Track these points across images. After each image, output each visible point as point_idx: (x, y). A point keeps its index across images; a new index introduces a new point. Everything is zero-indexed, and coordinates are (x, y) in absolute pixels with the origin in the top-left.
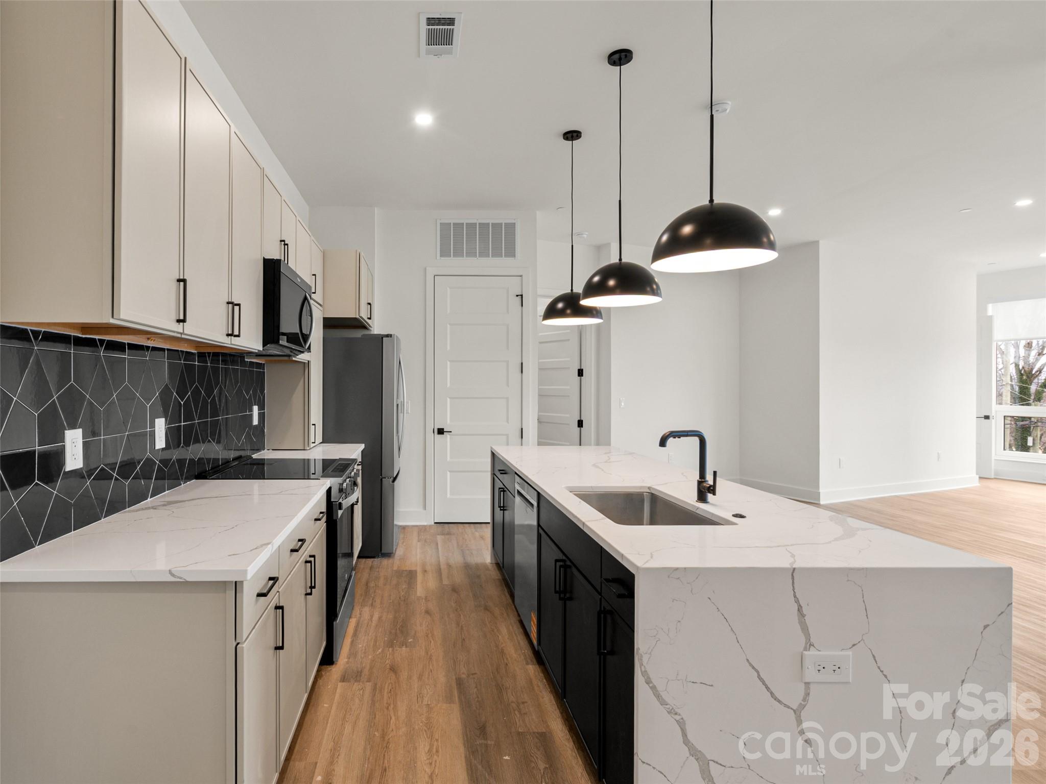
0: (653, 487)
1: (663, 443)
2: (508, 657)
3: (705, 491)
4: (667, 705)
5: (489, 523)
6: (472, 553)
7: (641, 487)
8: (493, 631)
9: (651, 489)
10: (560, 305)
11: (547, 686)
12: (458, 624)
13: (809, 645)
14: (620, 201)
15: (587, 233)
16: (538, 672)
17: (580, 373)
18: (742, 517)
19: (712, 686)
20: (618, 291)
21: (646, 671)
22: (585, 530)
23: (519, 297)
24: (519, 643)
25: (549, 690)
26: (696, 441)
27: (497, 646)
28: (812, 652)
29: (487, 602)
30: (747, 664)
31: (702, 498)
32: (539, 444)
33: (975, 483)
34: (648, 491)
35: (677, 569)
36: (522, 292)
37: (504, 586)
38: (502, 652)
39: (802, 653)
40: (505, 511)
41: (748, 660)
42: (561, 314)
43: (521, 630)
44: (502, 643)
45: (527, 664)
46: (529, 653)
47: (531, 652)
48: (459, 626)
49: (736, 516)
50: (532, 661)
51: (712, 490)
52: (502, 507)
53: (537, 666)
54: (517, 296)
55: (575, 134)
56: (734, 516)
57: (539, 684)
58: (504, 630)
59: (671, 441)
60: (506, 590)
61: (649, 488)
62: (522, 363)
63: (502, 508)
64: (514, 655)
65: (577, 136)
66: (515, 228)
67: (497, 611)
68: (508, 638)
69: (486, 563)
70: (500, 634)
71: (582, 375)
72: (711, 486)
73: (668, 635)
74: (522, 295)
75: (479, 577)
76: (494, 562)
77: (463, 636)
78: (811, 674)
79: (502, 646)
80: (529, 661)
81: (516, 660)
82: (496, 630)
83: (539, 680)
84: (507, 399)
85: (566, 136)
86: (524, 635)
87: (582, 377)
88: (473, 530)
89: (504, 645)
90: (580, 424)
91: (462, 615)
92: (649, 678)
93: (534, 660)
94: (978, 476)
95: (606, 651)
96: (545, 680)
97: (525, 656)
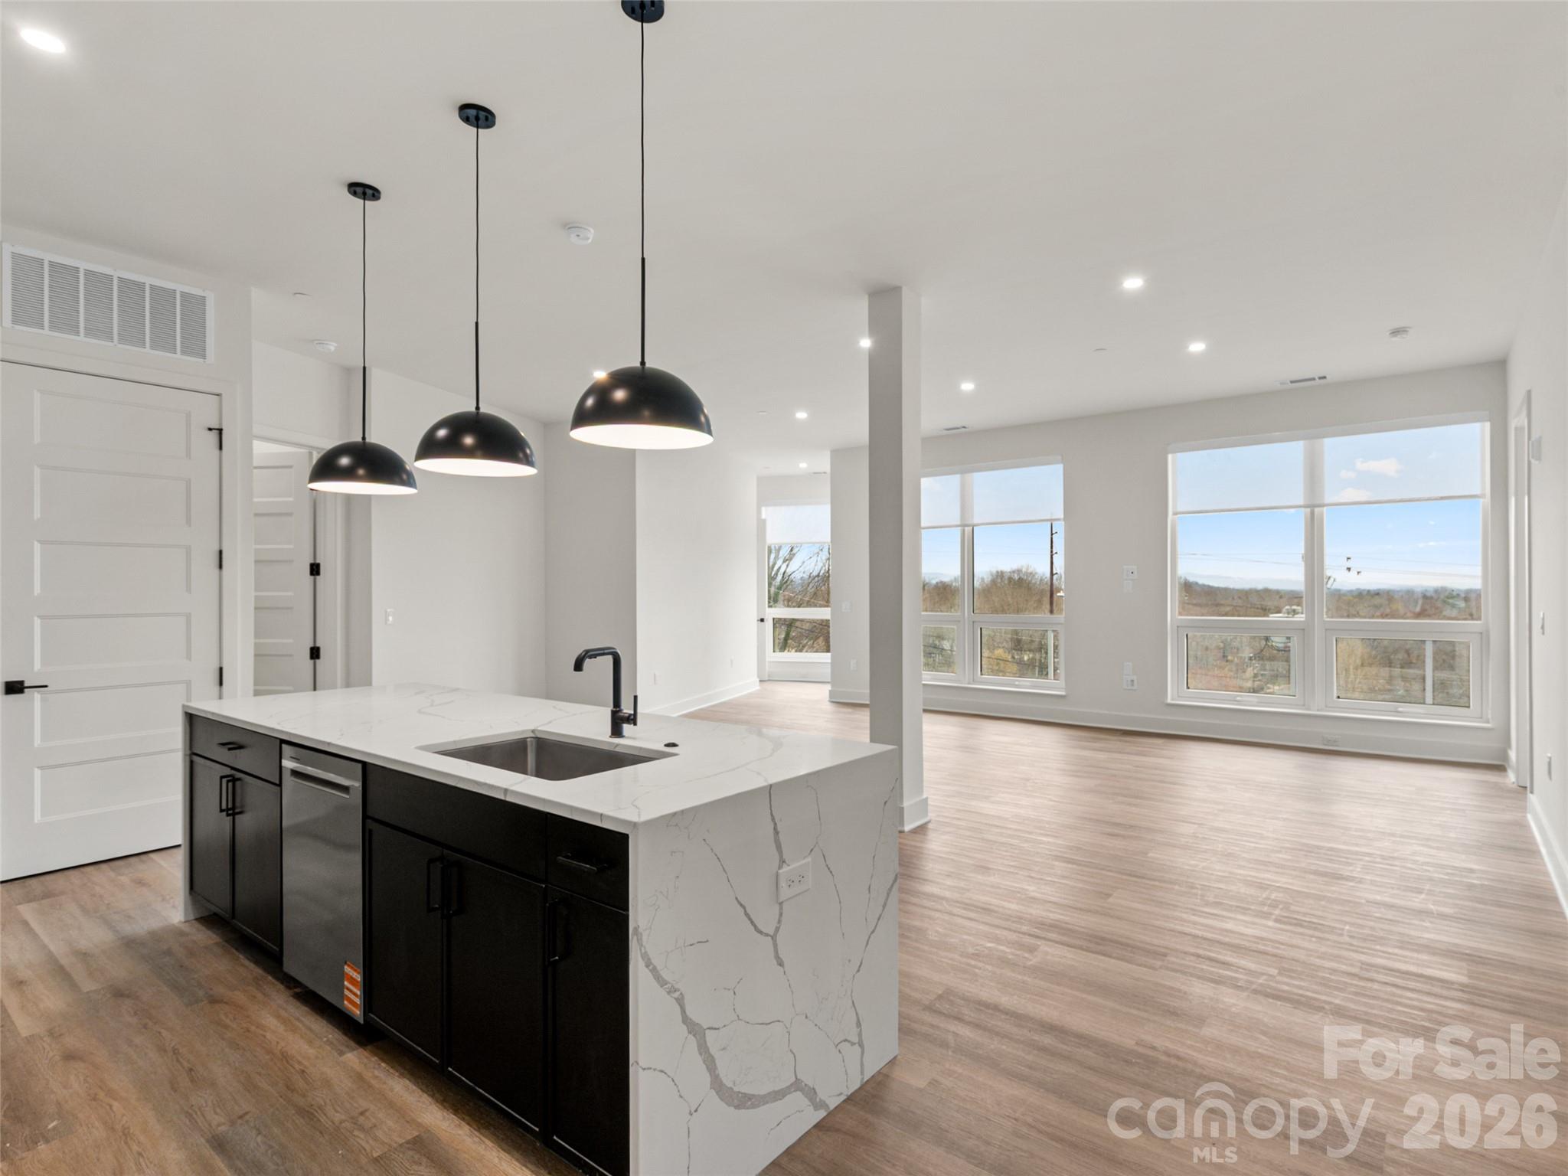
0: (539, 729)
1: (578, 666)
2: (300, 1059)
3: (619, 721)
4: (666, 984)
5: (179, 846)
6: (129, 917)
7: (523, 732)
8: (249, 1031)
9: (536, 732)
10: (345, 461)
11: (391, 1071)
12: (162, 1049)
13: (782, 862)
14: (477, 324)
15: (335, 345)
16: (367, 1058)
17: (315, 569)
18: (674, 745)
19: (707, 941)
20: (479, 453)
21: (646, 952)
22: (509, 799)
23: (214, 435)
24: (310, 1029)
25: (397, 1074)
26: (610, 658)
27: (269, 1052)
28: (785, 869)
29: (211, 989)
30: (736, 902)
31: (617, 732)
32: (257, 693)
33: (757, 687)
34: (533, 735)
35: (674, 814)
36: (221, 424)
37: (234, 951)
38: (285, 1057)
39: (777, 872)
40: (237, 817)
41: (737, 899)
42: (348, 474)
43: (306, 1008)
44: (278, 1043)
45: (341, 1053)
46: (336, 1035)
47: (340, 1033)
48: (165, 1051)
49: (668, 745)
50: (347, 1046)
51: (632, 720)
52: (230, 809)
53: (361, 1050)
54: (210, 429)
55: (369, 192)
56: (667, 745)
57: (376, 1073)
58: (271, 1022)
59: (588, 663)
60: (241, 956)
61: (533, 731)
62: (221, 552)
63: (230, 812)
64: (311, 1051)
65: (373, 195)
66: (204, 305)
67: (239, 997)
68: (286, 1031)
69: (173, 925)
70: (265, 1031)
71: (318, 573)
72: (630, 715)
73: (667, 898)
74: (220, 431)
75: (169, 952)
76: (192, 917)
77: (185, 1064)
78: (785, 893)
79: (279, 1048)
80: (343, 1048)
81: (317, 1058)
82: (253, 1028)
83: (374, 1068)
84: (188, 617)
85: (353, 189)
86: (313, 1013)
87: (318, 577)
88: (112, 874)
89: (282, 1044)
90: (315, 653)
91: (162, 1031)
92: (649, 959)
93: (352, 1044)
94: (758, 680)
95: (557, 958)
96: (383, 1065)
97: (332, 1043)
